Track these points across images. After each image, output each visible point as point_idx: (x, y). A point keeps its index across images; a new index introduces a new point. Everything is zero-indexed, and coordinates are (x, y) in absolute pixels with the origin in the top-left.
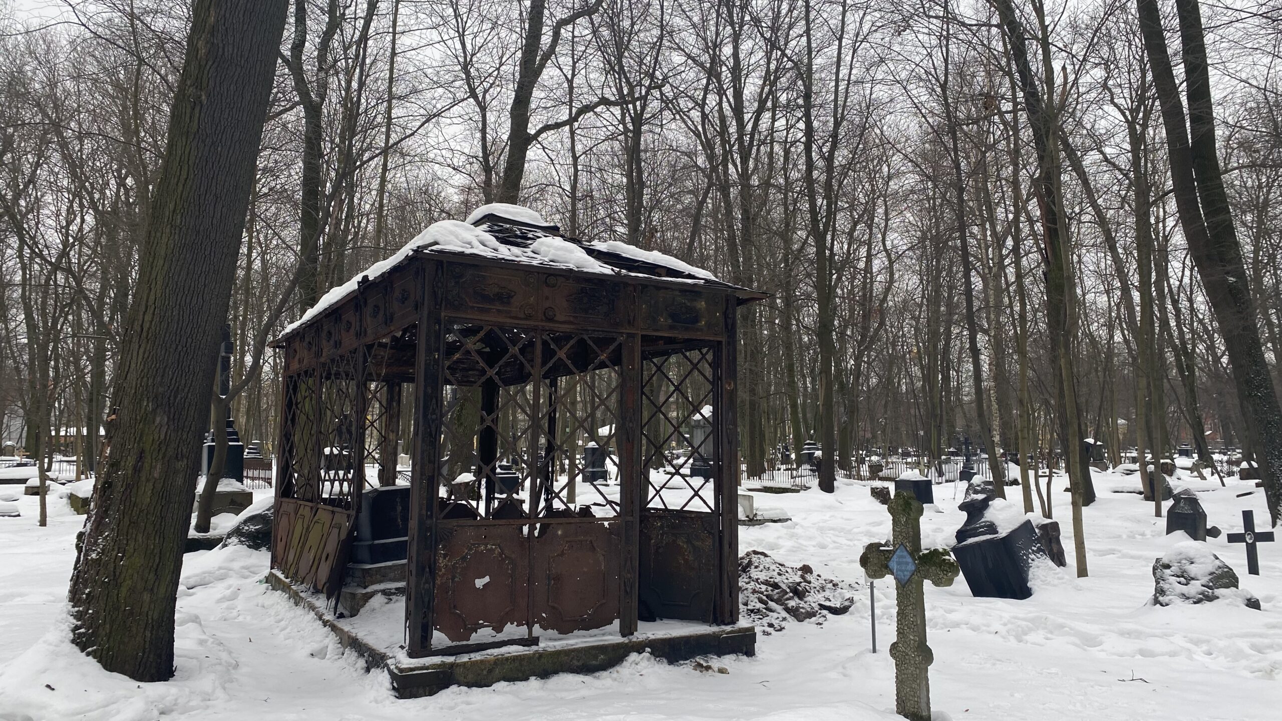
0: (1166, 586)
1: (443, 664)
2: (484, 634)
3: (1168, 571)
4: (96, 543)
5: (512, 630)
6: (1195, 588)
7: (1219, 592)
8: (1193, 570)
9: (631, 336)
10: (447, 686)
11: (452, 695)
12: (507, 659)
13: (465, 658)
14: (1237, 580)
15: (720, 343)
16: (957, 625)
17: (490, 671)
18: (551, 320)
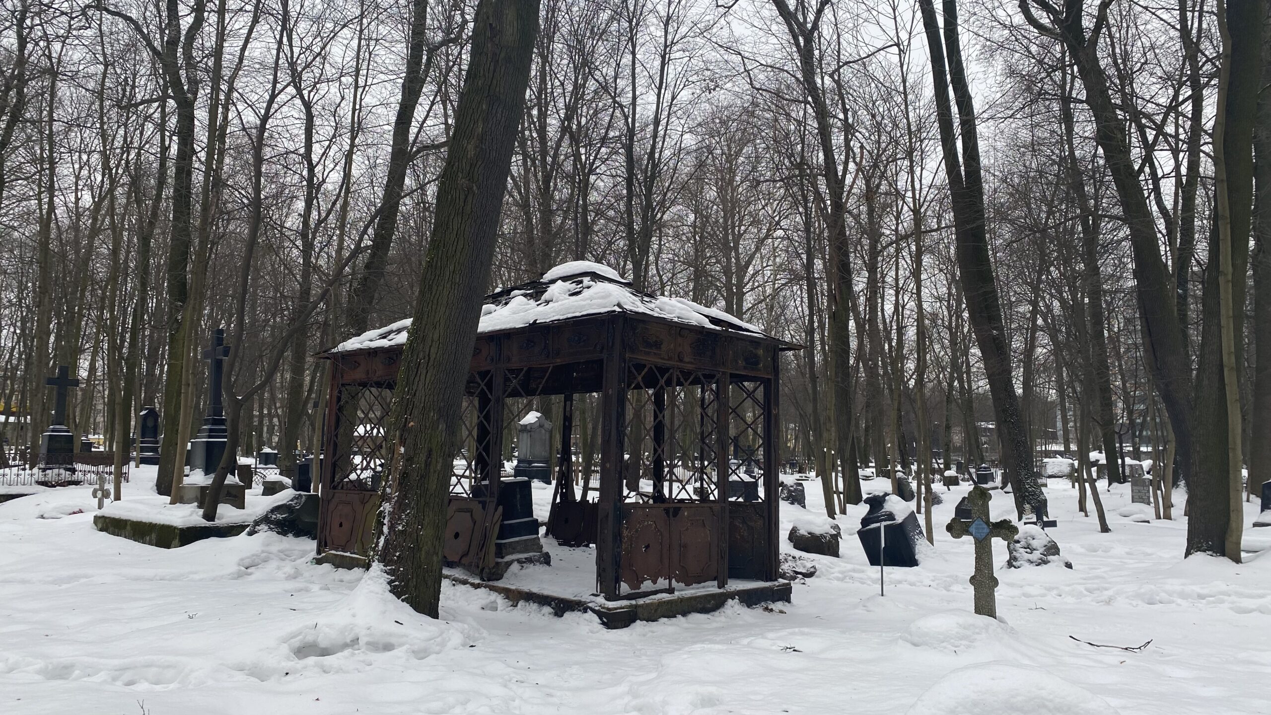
0: (1017, 555)
1: (631, 606)
2: (647, 586)
3: (1018, 545)
4: (400, 518)
5: (662, 583)
6: (1036, 555)
7: (1050, 558)
8: (1035, 543)
9: (724, 373)
10: (634, 621)
11: (639, 626)
12: (664, 602)
13: (641, 601)
14: (1059, 550)
15: (769, 380)
16: (900, 582)
17: (656, 610)
18: (681, 361)
